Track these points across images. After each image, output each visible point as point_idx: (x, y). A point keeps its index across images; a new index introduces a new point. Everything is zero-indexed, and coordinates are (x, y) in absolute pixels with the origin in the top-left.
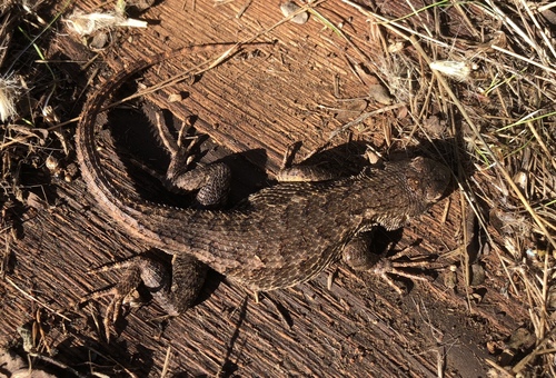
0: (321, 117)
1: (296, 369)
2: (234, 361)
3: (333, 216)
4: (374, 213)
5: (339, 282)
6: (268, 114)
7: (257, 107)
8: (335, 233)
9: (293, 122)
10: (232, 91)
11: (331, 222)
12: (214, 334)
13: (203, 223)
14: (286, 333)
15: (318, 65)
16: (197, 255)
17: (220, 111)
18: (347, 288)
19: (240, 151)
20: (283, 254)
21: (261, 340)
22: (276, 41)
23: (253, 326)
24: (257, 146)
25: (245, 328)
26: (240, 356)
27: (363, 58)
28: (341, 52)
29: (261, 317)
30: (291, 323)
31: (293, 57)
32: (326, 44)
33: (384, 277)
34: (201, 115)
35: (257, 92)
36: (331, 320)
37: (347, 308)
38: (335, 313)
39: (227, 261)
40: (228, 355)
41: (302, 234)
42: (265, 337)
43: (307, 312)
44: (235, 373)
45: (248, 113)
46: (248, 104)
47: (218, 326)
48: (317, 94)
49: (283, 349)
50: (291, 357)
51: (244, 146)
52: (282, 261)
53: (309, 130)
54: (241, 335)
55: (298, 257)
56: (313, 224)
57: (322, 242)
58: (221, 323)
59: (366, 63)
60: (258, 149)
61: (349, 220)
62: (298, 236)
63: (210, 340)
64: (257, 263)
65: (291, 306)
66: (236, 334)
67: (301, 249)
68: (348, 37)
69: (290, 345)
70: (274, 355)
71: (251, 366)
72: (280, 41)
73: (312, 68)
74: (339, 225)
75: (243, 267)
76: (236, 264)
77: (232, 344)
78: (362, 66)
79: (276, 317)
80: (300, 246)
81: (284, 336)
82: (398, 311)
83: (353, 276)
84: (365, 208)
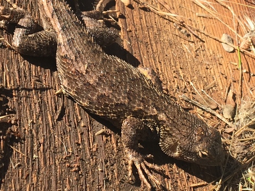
0: (186, 87)
1: (37, 133)
2: (14, 94)
3: (144, 95)
4: (164, 119)
5: (105, 139)
6: (161, 56)
7: (159, 49)
8: (134, 103)
9: (169, 72)
10: (155, 31)
11: (139, 96)
12: (20, 77)
13: (80, 30)
14: (52, 119)
15: (212, 71)
16: (60, 36)
17: (139, 29)
18: (105, 145)
19: (127, 50)
20: (100, 79)
21: (37, 105)
22: (204, 42)
23: (41, 98)
24: (138, 58)
25: (36, 93)
26: (19, 97)
27: (239, 93)
28: (230, 80)
29: (49, 100)
30: (60, 119)
31: (204, 55)
32: (227, 69)
33: (130, 162)
34: (128, 20)
35: (167, 45)
36: (80, 142)
37: (94, 149)
38: (86, 143)
39: (70, 52)
40: (15, 89)
41: (120, 83)
42: (40, 107)
43: (73, 126)
44: (8, 98)
45: (152, 45)
46: (156, 43)
47: (25, 77)
48: (195, 78)
49: (42, 120)
50: (41, 127)
51: (132, 51)
52: (95, 81)
53: (172, 83)
54: (31, 92)
55: (104, 89)
56: (130, 86)
57: (124, 98)
58: (28, 78)
59: (238, 97)
60: (137, 60)
61: (149, 106)
62: (117, 81)
63: (14, 76)
64: (83, 68)
65: (69, 116)
66: (30, 90)
67: (110, 88)
68: (242, 79)
69: (47, 125)
70: (35, 116)
71: (19, 105)
72: (205, 44)
73: (207, 69)
74: (142, 101)
75: (74, 63)
76: (73, 57)
77: (22, 89)
78: (234, 95)
79: (56, 109)
80: (111, 86)
81: (50, 119)
82: (117, 183)
83: (115, 145)
84: (163, 111)
